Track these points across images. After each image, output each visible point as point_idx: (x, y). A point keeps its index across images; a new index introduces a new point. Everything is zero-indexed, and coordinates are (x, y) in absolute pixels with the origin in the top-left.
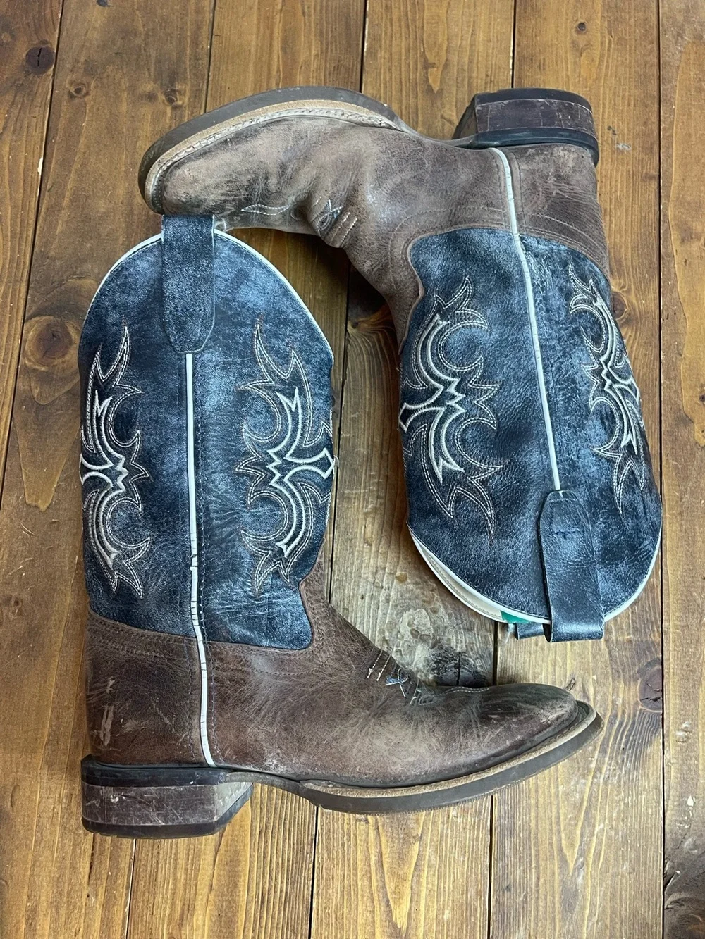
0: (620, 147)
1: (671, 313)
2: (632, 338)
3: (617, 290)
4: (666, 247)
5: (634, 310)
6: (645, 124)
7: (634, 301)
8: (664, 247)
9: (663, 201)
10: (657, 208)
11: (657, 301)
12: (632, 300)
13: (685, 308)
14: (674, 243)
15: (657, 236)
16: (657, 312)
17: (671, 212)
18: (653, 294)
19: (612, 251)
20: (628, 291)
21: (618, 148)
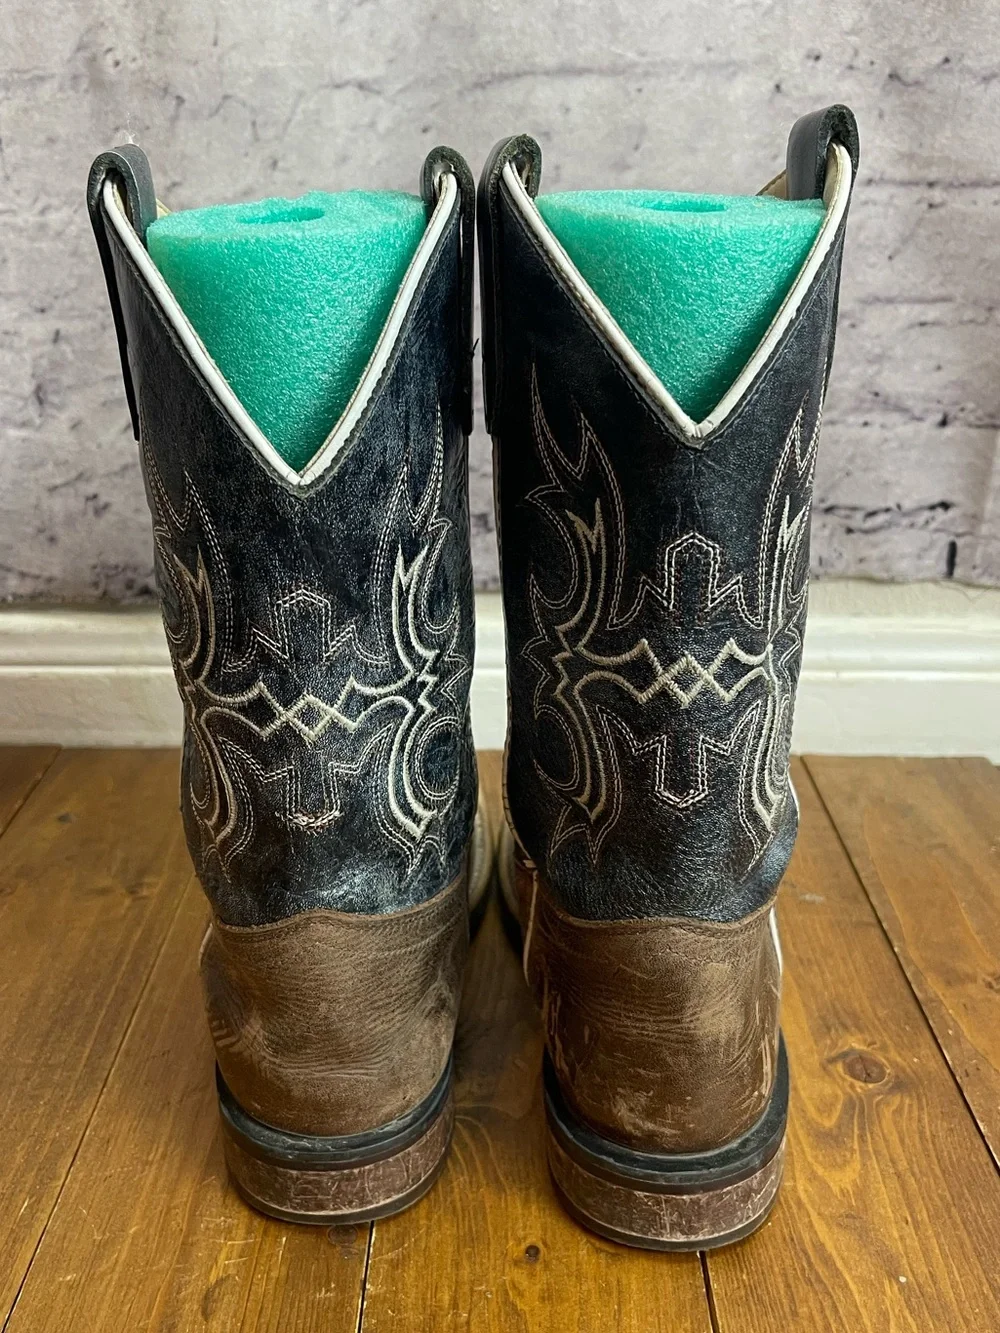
0: (808, 897)
1: (971, 1071)
2: (915, 1107)
3: (863, 1048)
4: (925, 992)
5: (904, 1071)
6: (837, 875)
7: (899, 1059)
8: (920, 991)
9: (895, 943)
10: (890, 954)
11: (939, 1057)
12: (892, 1059)
13: (992, 1062)
14: (932, 987)
15: (903, 982)
16: (946, 1071)
17: (913, 954)
18: (927, 1049)
19: (836, 1003)
20: (884, 1048)
21: (805, 901)
